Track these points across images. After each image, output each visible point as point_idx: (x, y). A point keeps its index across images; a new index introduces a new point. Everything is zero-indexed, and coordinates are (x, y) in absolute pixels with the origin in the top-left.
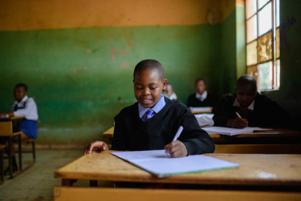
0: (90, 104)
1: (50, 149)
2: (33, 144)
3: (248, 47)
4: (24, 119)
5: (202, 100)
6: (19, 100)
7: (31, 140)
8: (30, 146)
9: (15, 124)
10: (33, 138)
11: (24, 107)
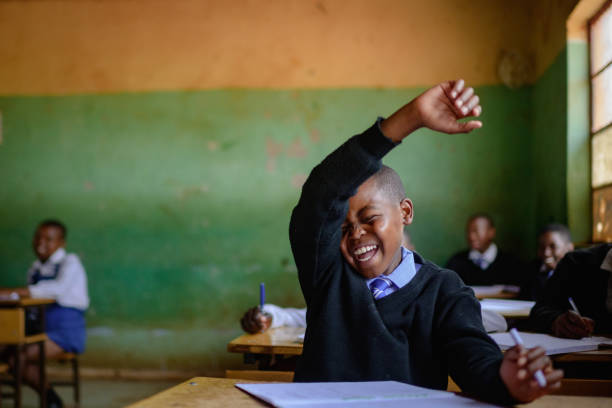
0: (214, 273)
1: (116, 378)
2: (75, 365)
3: (596, 141)
4: (54, 305)
5: (484, 266)
6: (44, 259)
7: (70, 356)
8: (67, 373)
9: (33, 317)
10: (75, 351)
11: (55, 276)
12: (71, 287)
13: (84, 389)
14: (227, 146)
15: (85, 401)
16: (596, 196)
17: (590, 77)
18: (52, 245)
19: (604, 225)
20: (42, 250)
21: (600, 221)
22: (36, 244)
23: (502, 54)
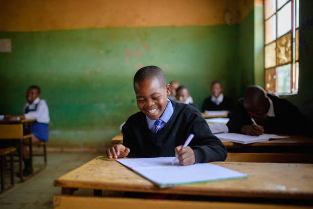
0: (102, 107)
1: (62, 152)
2: (45, 147)
3: (267, 48)
4: (35, 122)
5: (218, 103)
6: (31, 102)
7: (42, 143)
8: (41, 150)
9: (26, 127)
10: (44, 141)
11: (35, 110)
12: (42, 114)
13: (49, 157)
14: (108, 52)
15: (48, 162)
16: (267, 72)
17: (264, 21)
18: (34, 96)
19: (270, 85)
20: (30, 98)
21: (268, 83)
22: (27, 96)
23: (226, 11)
